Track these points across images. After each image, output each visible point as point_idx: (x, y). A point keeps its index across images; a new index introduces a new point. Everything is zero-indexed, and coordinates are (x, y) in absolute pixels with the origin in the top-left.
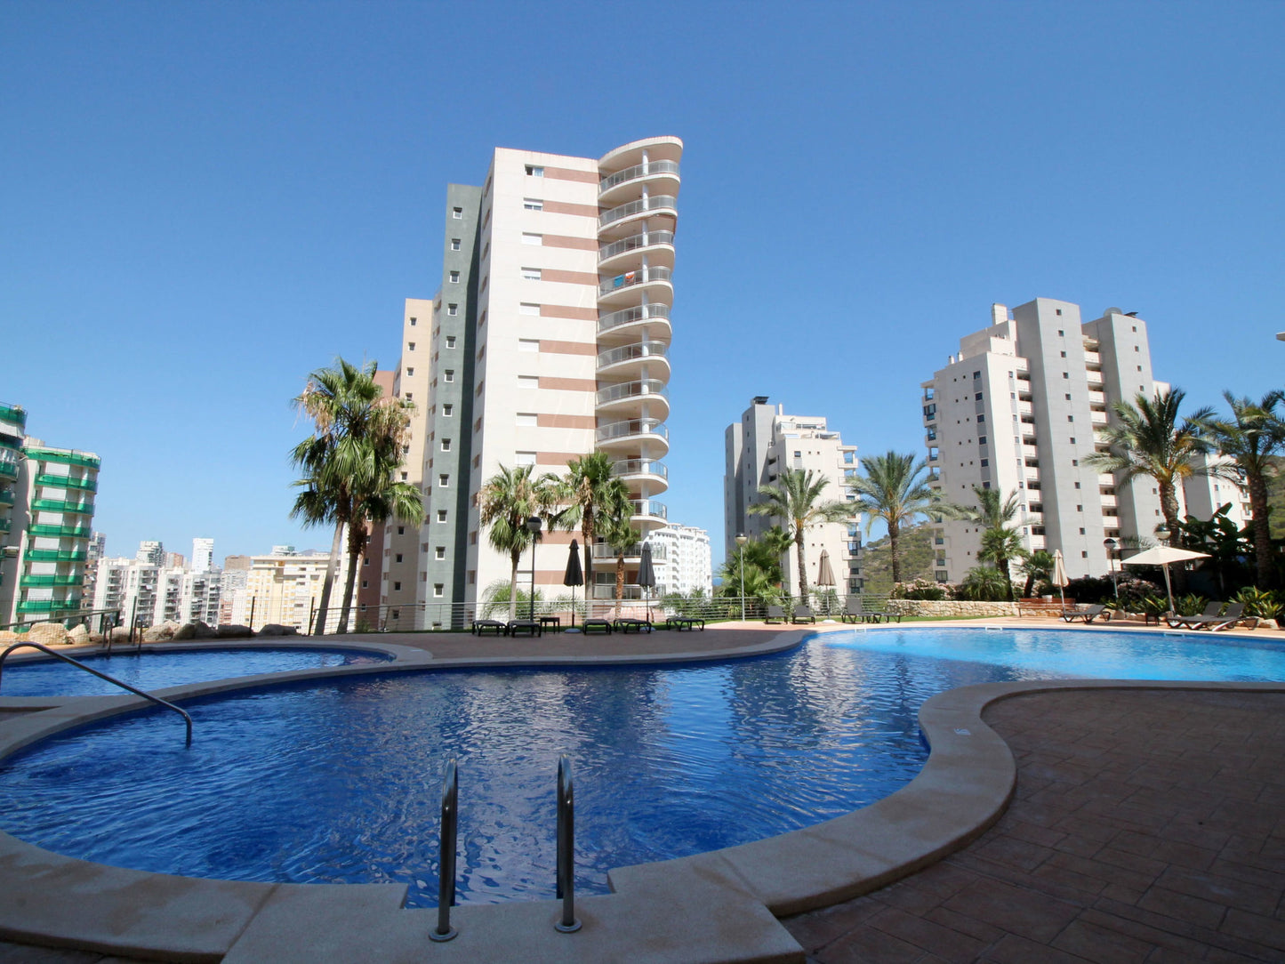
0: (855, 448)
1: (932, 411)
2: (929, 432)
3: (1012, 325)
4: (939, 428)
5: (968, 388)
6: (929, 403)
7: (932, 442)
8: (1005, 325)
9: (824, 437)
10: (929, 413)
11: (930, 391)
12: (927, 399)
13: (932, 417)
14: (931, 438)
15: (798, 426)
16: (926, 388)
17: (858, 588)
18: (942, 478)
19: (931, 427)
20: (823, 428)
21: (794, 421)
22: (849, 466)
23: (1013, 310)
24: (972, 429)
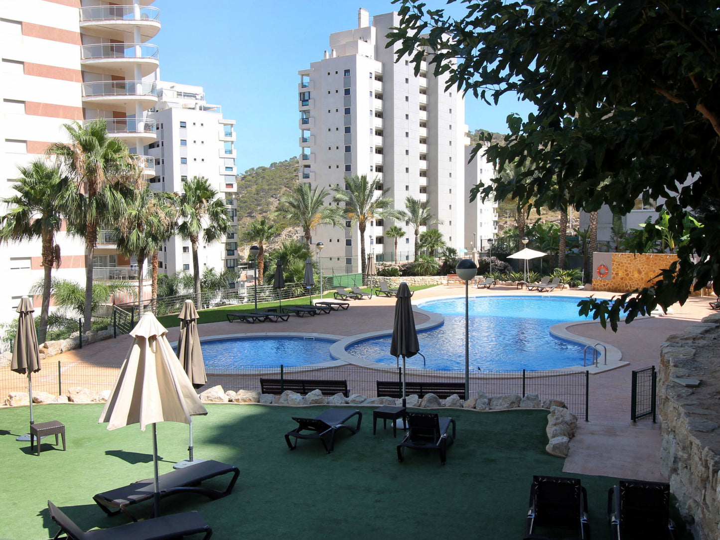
0: (233, 122)
1: (306, 98)
2: (303, 116)
3: (373, 30)
4: (312, 113)
5: (339, 82)
6: (304, 90)
7: (305, 126)
8: (368, 30)
9: (206, 109)
10: (304, 99)
11: (306, 80)
12: (303, 86)
13: (307, 103)
14: (305, 121)
15: (179, 94)
16: (303, 75)
17: (234, 251)
18: (312, 158)
19: (304, 112)
20: (202, 98)
21: (174, 89)
22: (228, 139)
23: (375, 17)
24: (339, 119)
